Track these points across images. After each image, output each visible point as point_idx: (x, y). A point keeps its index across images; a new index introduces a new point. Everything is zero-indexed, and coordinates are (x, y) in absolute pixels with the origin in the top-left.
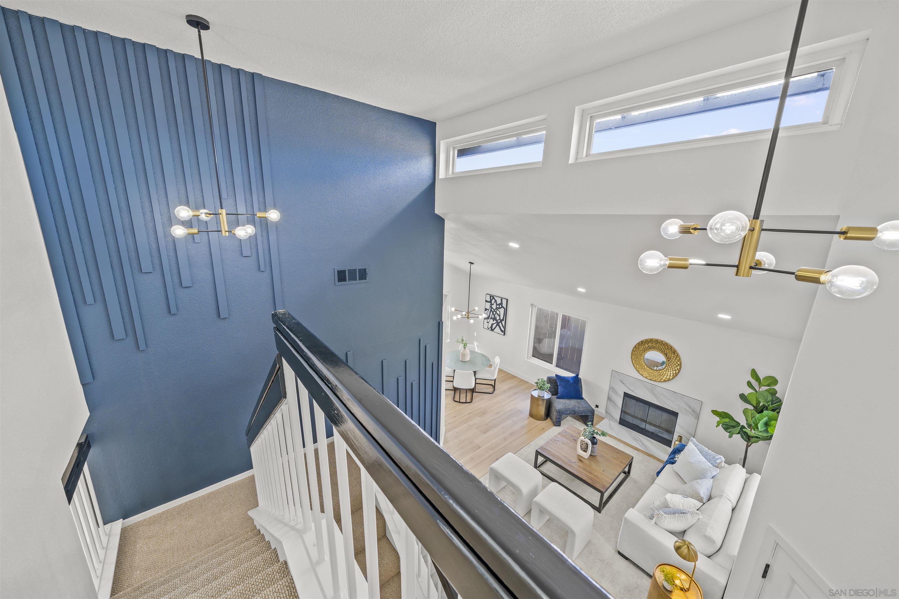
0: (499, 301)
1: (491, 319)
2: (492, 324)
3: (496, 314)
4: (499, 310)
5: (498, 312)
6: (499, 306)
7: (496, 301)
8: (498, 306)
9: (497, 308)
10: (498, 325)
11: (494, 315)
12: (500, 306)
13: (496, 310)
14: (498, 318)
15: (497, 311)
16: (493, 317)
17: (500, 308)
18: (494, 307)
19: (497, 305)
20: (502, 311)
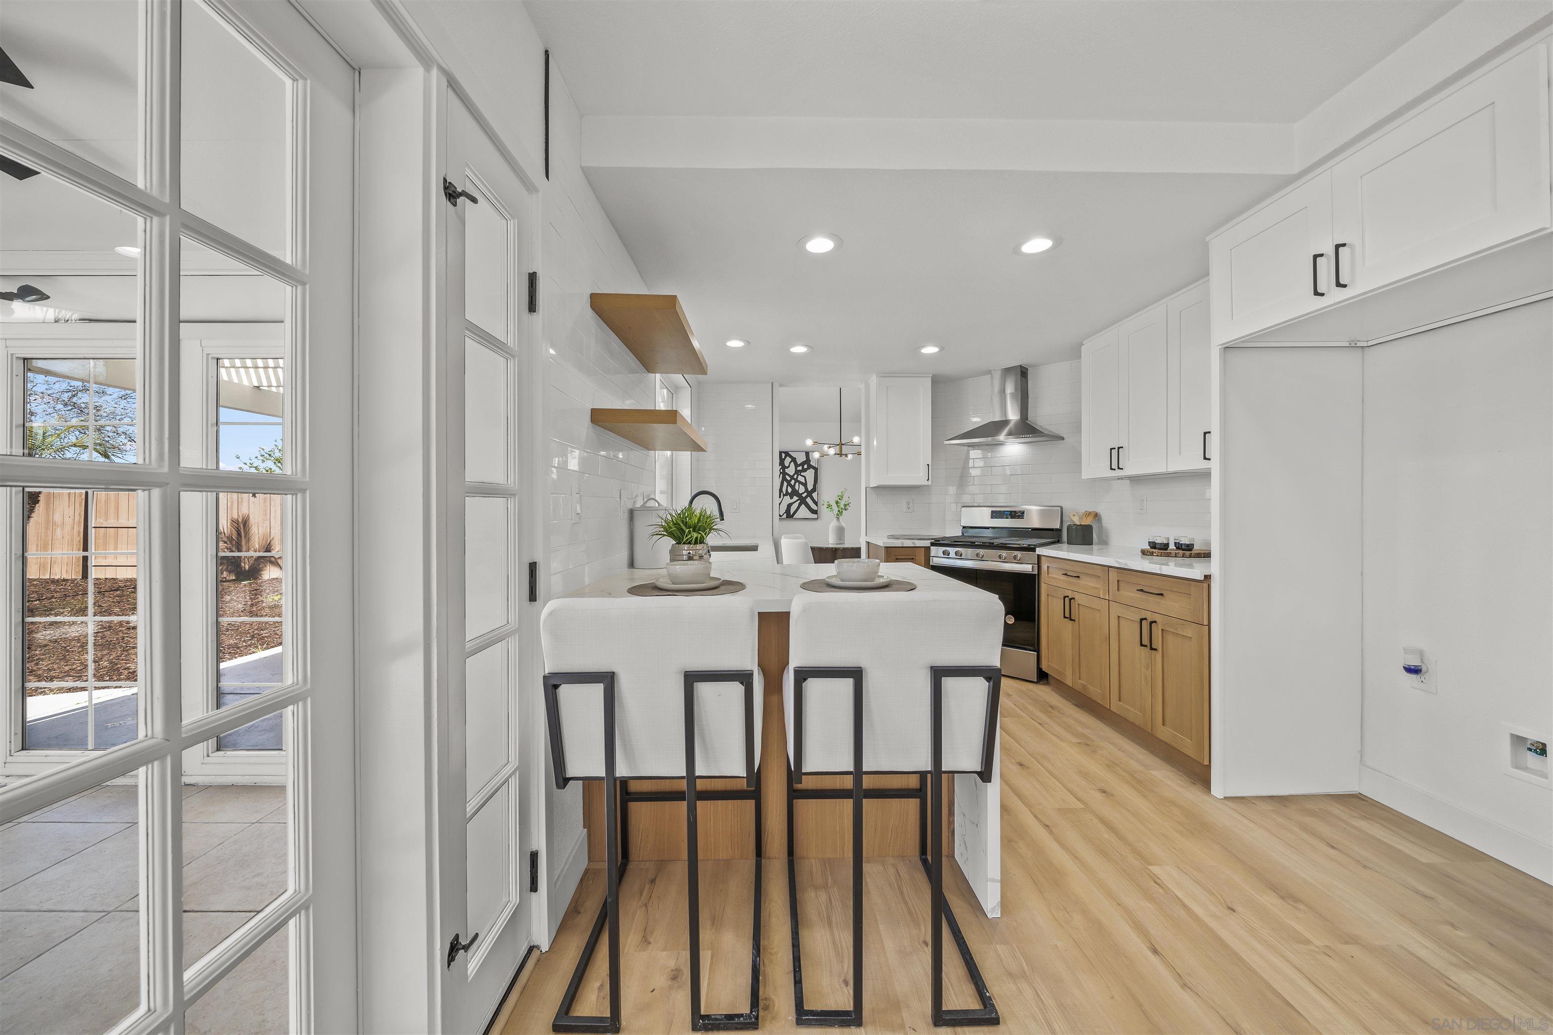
0: (801, 458)
1: (784, 495)
2: (789, 506)
3: (797, 483)
4: (802, 474)
5: (801, 479)
6: (803, 467)
7: (794, 460)
8: (800, 468)
9: (797, 472)
10: (803, 501)
11: (793, 487)
12: (806, 466)
13: (795, 477)
14: (802, 489)
15: (797, 477)
16: (790, 490)
17: (804, 470)
18: (791, 470)
19: (796, 465)
20: (810, 474)
